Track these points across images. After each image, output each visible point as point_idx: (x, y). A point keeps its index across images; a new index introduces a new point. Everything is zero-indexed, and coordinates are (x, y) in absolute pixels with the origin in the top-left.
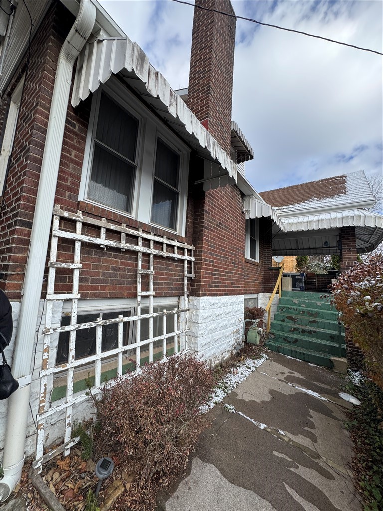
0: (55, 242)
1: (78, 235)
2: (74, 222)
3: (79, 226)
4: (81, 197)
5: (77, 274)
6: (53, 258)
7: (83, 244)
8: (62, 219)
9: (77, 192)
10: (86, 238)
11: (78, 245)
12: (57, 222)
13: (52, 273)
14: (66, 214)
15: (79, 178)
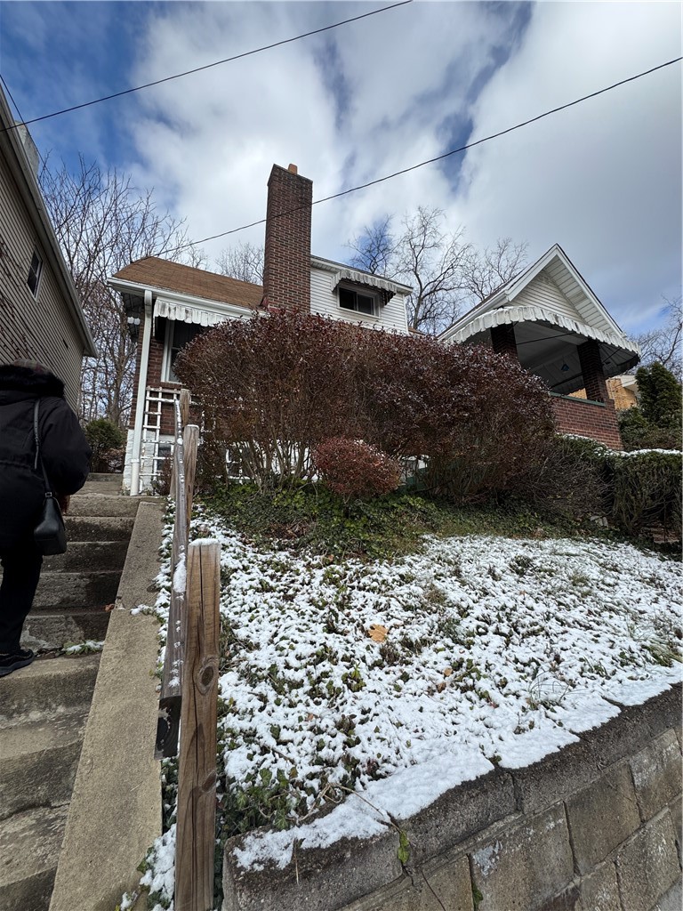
0: (148, 402)
1: (160, 398)
2: (158, 393)
3: (160, 395)
4: (163, 380)
5: (159, 417)
6: (147, 410)
7: (162, 403)
8: (151, 392)
9: (160, 378)
10: (163, 400)
11: (160, 404)
12: (148, 394)
13: (146, 416)
14: (152, 389)
15: (160, 371)
